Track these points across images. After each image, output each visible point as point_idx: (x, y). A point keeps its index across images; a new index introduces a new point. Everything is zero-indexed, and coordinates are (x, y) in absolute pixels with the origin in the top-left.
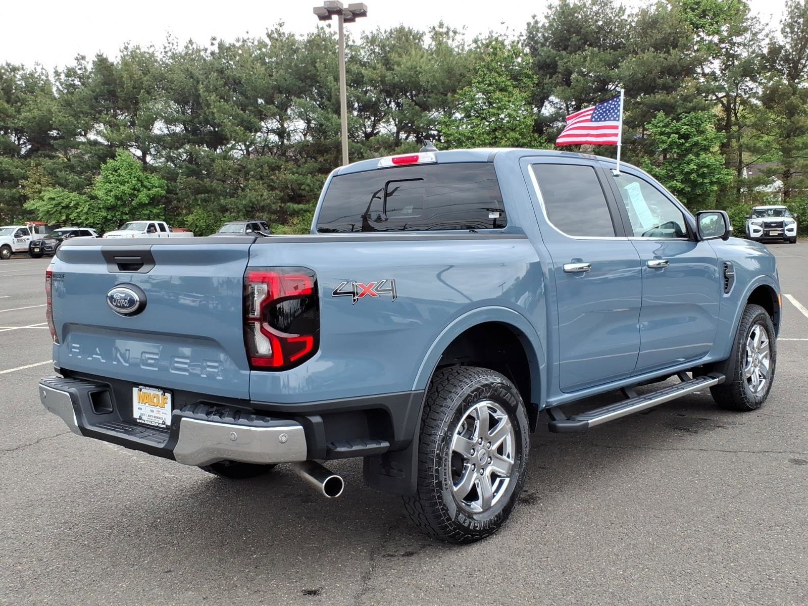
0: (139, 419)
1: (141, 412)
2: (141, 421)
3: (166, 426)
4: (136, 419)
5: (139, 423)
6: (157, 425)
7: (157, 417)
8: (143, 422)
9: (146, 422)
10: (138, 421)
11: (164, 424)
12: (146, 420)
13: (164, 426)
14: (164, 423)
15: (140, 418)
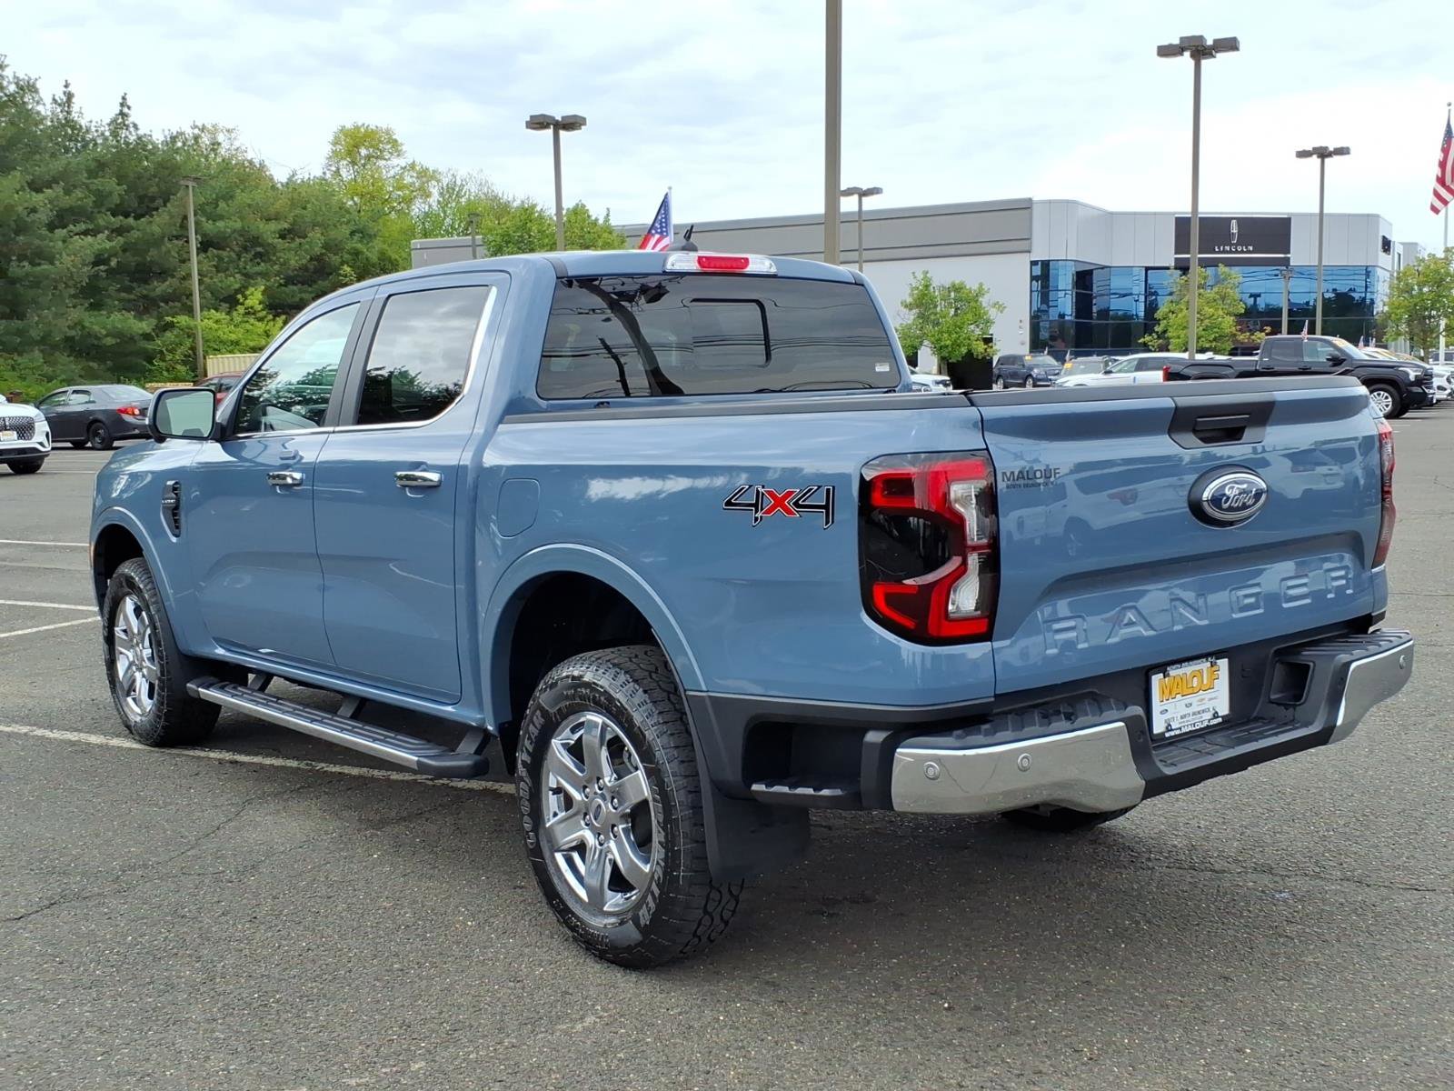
0: (1168, 730)
1: (1167, 716)
2: (1172, 733)
3: (1222, 717)
4: (1163, 734)
5: (1171, 737)
6: (1206, 724)
7: (1199, 713)
8: (1178, 732)
9: (1184, 730)
10: (1167, 735)
11: (1218, 717)
12: (1182, 725)
13: (1220, 720)
14: (1216, 716)
15: (1169, 728)
